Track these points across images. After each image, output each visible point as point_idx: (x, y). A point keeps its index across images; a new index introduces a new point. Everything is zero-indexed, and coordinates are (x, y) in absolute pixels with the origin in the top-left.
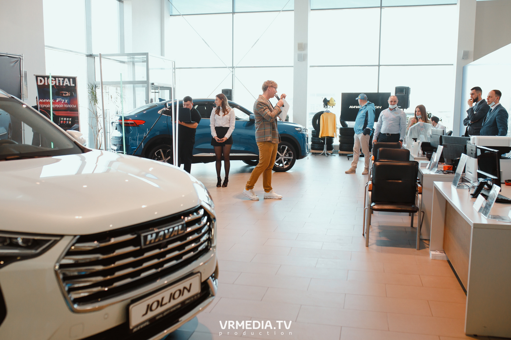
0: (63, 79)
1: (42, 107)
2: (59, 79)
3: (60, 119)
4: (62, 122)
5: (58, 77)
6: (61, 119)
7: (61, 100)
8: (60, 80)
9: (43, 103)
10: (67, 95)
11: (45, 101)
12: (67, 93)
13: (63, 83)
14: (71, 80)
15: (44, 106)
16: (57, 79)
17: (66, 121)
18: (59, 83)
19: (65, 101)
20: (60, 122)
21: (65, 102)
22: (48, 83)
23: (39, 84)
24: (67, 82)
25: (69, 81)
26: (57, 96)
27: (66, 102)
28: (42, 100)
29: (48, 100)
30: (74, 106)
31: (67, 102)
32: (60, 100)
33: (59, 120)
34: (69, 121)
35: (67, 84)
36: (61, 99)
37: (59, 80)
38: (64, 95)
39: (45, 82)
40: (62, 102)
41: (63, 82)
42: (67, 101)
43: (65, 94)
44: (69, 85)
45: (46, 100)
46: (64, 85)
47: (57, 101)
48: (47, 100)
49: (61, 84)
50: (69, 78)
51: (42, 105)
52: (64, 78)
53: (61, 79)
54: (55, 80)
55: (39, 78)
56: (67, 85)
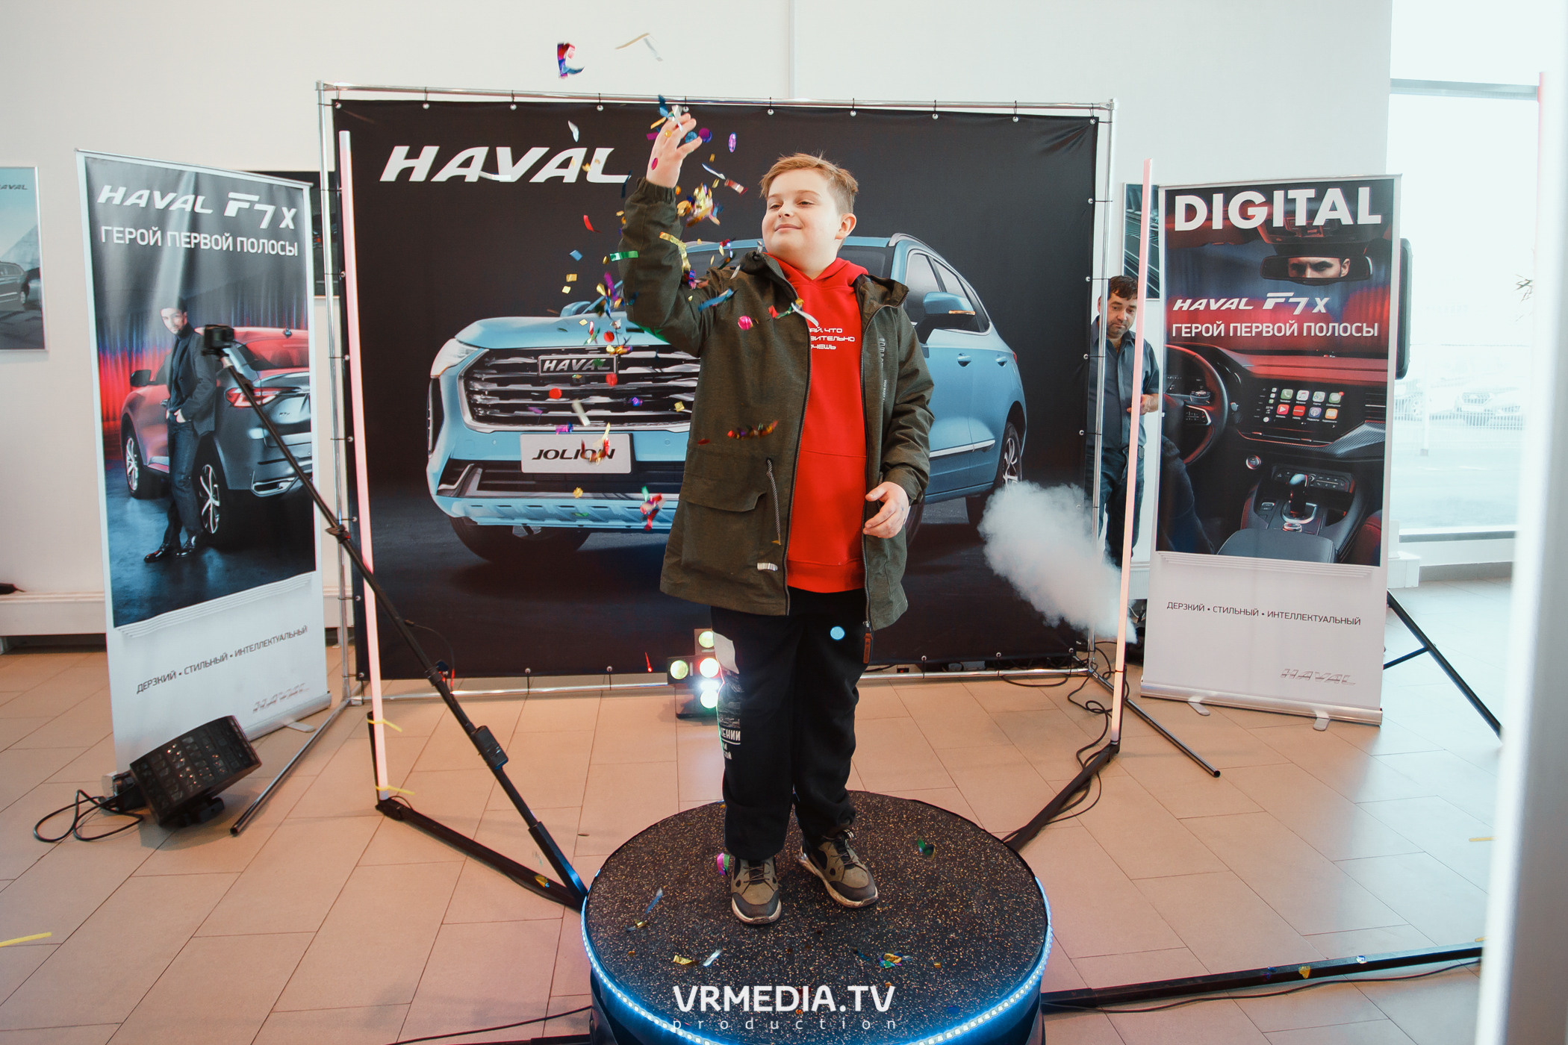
0: (1311, 193)
1: (1184, 335)
2: (1292, 194)
3: (1273, 396)
4: (1282, 409)
5: (1286, 187)
6: (1279, 393)
7: (1291, 300)
8: (1294, 200)
9: (1193, 317)
10: (1330, 273)
11: (1202, 308)
12: (1329, 266)
13: (1312, 214)
14: (1364, 194)
15: (1197, 328)
16: (1278, 196)
17: (1309, 403)
18: (1290, 214)
19: (1311, 305)
20: (1274, 412)
21: (1315, 311)
22: (1226, 217)
23: (1181, 225)
24: (1334, 208)
25: (1351, 198)
26: (1268, 282)
27: (1321, 305)
28: (1189, 301)
29: (1216, 302)
30: (1365, 329)
31: (1323, 311)
32: (1283, 300)
33: (1271, 401)
34: (1324, 406)
35: (1333, 215)
36: (1291, 294)
37: (1290, 202)
38: (1310, 274)
39: (1209, 218)
40: (1297, 312)
41: (1314, 206)
42: (1326, 306)
43: (1319, 267)
44: (1347, 220)
45: (1208, 304)
46: (1319, 221)
47: (1269, 305)
48: (1212, 301)
49: (1301, 220)
50: (1350, 189)
51: (1184, 326)
52: (1321, 188)
53: (1302, 197)
54: (1269, 202)
55: (1181, 202)
56: (1334, 223)
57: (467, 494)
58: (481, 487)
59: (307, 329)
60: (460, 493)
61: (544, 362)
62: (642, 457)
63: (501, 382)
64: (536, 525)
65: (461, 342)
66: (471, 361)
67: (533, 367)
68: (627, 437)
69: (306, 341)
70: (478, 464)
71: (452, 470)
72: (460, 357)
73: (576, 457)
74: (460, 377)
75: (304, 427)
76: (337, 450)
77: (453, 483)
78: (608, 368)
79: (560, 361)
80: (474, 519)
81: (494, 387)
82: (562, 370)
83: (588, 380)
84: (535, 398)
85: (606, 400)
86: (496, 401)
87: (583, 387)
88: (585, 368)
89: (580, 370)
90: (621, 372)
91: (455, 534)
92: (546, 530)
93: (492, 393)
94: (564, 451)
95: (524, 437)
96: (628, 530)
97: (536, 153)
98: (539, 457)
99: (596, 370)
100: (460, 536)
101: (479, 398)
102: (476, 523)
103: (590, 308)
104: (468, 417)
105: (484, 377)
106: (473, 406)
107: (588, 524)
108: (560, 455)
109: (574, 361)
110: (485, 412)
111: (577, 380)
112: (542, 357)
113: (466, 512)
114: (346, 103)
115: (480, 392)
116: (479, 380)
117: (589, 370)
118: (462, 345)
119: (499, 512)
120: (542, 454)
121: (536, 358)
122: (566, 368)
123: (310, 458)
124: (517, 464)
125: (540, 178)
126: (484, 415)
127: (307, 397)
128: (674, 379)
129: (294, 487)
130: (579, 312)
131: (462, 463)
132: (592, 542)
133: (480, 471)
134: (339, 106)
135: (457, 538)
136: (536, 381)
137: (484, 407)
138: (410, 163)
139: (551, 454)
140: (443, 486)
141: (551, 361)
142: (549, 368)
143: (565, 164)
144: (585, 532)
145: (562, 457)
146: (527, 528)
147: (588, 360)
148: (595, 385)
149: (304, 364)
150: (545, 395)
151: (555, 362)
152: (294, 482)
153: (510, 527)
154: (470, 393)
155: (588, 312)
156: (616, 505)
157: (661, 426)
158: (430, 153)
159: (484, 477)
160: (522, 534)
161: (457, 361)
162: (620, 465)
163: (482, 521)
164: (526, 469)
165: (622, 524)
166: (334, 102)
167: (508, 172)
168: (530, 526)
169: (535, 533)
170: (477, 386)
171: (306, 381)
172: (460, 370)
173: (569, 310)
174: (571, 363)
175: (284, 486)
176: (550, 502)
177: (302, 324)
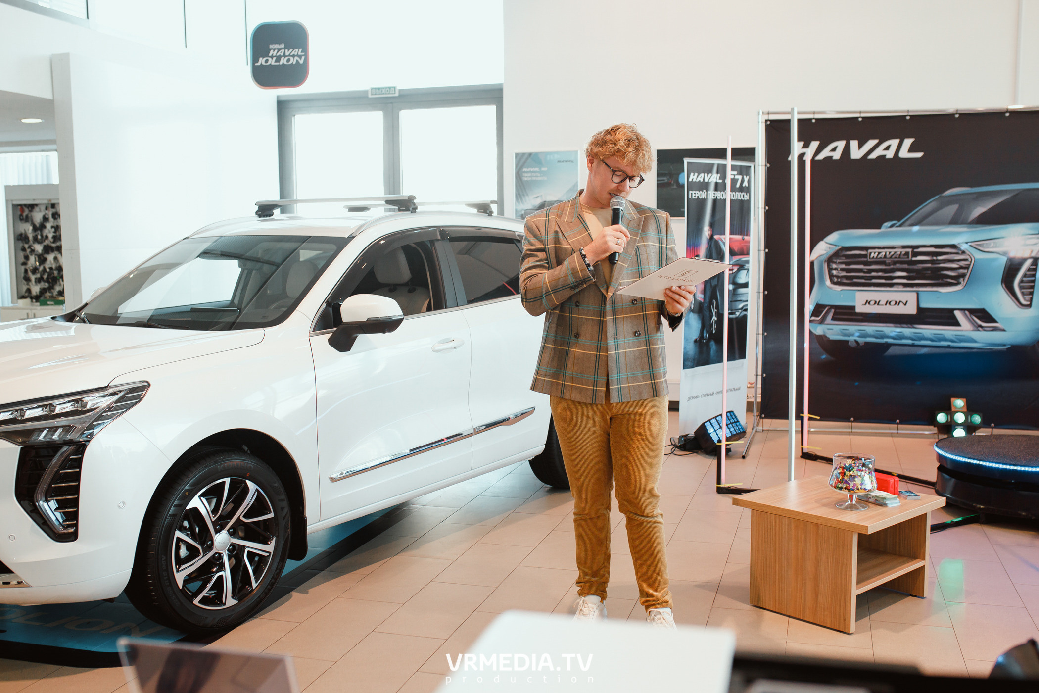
57: (826, 322)
58: (833, 319)
59: (750, 236)
60: (822, 322)
61: (871, 253)
62: (924, 305)
63: (847, 264)
64: (861, 340)
65: (826, 243)
66: (831, 252)
67: (865, 256)
68: (915, 294)
69: (749, 242)
70: (832, 307)
71: (818, 310)
72: (825, 251)
73: (886, 304)
74: (825, 261)
75: (746, 285)
76: (759, 298)
77: (818, 316)
78: (906, 257)
79: (879, 253)
80: (828, 336)
81: (843, 266)
82: (881, 258)
83: (895, 263)
84: (865, 272)
85: (904, 274)
86: (844, 274)
87: (892, 267)
88: (893, 257)
89: (891, 257)
90: (914, 259)
91: (818, 344)
92: (867, 343)
93: (842, 270)
94: (879, 301)
95: (858, 293)
96: (913, 345)
97: (871, 143)
98: (866, 304)
99: (899, 257)
100: (820, 344)
101: (834, 272)
102: (829, 338)
103: (898, 224)
104: (828, 282)
105: (838, 261)
106: (831, 276)
107: (890, 341)
108: (877, 303)
109: (888, 253)
110: (838, 280)
111: (889, 263)
112: (870, 251)
113: (824, 332)
114: (771, 121)
115: (836, 269)
116: (835, 263)
117: (895, 258)
118: (827, 245)
119: (842, 332)
120: (868, 302)
121: (867, 251)
122: (883, 257)
123: (747, 301)
124: (853, 308)
125: (873, 156)
126: (837, 281)
127: (748, 270)
128: (944, 263)
129: (741, 315)
130: (891, 226)
131: (824, 306)
132: (892, 351)
133: (833, 311)
134: (769, 123)
135: (819, 347)
136: (866, 263)
137: (837, 277)
138: (804, 150)
139: (872, 303)
140: (813, 318)
141: (875, 253)
142: (873, 257)
143: (887, 148)
144: (888, 346)
145: (878, 304)
146: (856, 342)
147: (895, 253)
148: (898, 266)
149: (748, 254)
150: (870, 271)
151: (877, 254)
152: (741, 313)
153: (847, 341)
154: (830, 270)
155: (897, 227)
156: (907, 331)
157: (935, 289)
158: (815, 145)
159: (835, 314)
160: (854, 345)
161: (824, 252)
162: (911, 310)
163: (832, 337)
164: (858, 310)
165: (909, 342)
166: (766, 121)
167: (856, 153)
168: (859, 341)
169: (861, 344)
170: (834, 266)
171: (748, 262)
172: (825, 257)
173: (886, 226)
174: (885, 255)
175: (738, 314)
176: (871, 328)
177: (748, 234)
